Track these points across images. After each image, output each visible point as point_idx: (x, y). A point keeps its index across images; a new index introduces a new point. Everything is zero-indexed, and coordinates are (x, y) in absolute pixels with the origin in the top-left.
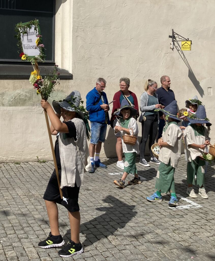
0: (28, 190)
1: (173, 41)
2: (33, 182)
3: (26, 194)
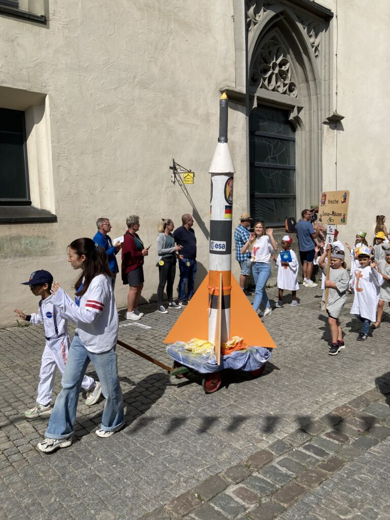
0: (10, 361)
1: (174, 173)
2: (15, 351)
3: (9, 366)
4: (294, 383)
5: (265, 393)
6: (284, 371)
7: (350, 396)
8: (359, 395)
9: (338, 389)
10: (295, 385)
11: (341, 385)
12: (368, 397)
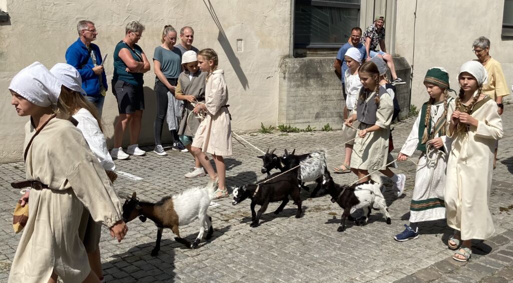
4: (325, 256)
5: (285, 267)
6: (315, 240)
7: (398, 274)
8: (410, 274)
9: (383, 265)
10: (328, 258)
11: (387, 260)
12: (421, 276)
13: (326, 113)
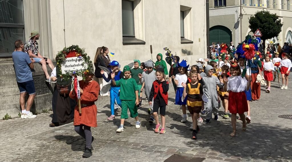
13: (5, 106)
